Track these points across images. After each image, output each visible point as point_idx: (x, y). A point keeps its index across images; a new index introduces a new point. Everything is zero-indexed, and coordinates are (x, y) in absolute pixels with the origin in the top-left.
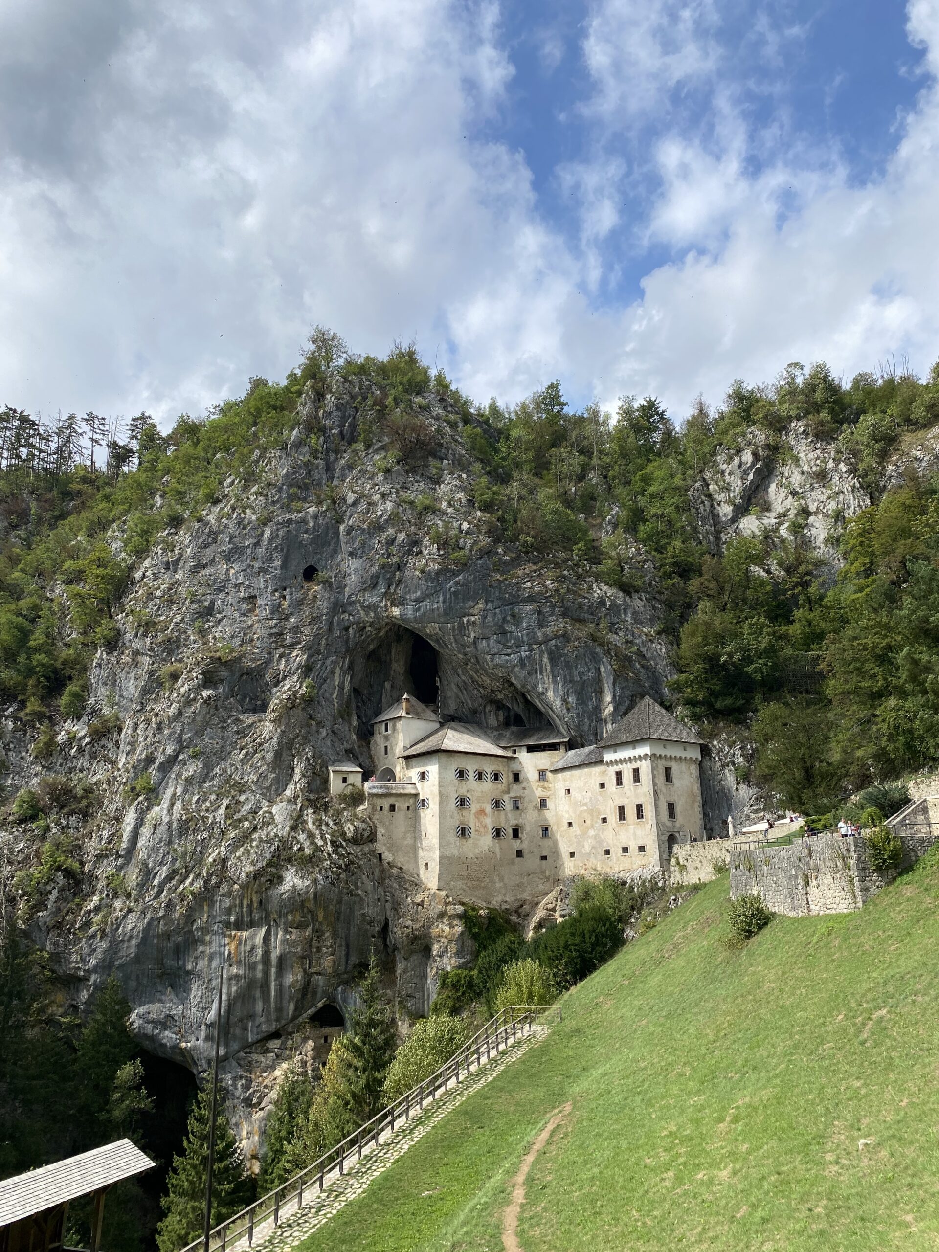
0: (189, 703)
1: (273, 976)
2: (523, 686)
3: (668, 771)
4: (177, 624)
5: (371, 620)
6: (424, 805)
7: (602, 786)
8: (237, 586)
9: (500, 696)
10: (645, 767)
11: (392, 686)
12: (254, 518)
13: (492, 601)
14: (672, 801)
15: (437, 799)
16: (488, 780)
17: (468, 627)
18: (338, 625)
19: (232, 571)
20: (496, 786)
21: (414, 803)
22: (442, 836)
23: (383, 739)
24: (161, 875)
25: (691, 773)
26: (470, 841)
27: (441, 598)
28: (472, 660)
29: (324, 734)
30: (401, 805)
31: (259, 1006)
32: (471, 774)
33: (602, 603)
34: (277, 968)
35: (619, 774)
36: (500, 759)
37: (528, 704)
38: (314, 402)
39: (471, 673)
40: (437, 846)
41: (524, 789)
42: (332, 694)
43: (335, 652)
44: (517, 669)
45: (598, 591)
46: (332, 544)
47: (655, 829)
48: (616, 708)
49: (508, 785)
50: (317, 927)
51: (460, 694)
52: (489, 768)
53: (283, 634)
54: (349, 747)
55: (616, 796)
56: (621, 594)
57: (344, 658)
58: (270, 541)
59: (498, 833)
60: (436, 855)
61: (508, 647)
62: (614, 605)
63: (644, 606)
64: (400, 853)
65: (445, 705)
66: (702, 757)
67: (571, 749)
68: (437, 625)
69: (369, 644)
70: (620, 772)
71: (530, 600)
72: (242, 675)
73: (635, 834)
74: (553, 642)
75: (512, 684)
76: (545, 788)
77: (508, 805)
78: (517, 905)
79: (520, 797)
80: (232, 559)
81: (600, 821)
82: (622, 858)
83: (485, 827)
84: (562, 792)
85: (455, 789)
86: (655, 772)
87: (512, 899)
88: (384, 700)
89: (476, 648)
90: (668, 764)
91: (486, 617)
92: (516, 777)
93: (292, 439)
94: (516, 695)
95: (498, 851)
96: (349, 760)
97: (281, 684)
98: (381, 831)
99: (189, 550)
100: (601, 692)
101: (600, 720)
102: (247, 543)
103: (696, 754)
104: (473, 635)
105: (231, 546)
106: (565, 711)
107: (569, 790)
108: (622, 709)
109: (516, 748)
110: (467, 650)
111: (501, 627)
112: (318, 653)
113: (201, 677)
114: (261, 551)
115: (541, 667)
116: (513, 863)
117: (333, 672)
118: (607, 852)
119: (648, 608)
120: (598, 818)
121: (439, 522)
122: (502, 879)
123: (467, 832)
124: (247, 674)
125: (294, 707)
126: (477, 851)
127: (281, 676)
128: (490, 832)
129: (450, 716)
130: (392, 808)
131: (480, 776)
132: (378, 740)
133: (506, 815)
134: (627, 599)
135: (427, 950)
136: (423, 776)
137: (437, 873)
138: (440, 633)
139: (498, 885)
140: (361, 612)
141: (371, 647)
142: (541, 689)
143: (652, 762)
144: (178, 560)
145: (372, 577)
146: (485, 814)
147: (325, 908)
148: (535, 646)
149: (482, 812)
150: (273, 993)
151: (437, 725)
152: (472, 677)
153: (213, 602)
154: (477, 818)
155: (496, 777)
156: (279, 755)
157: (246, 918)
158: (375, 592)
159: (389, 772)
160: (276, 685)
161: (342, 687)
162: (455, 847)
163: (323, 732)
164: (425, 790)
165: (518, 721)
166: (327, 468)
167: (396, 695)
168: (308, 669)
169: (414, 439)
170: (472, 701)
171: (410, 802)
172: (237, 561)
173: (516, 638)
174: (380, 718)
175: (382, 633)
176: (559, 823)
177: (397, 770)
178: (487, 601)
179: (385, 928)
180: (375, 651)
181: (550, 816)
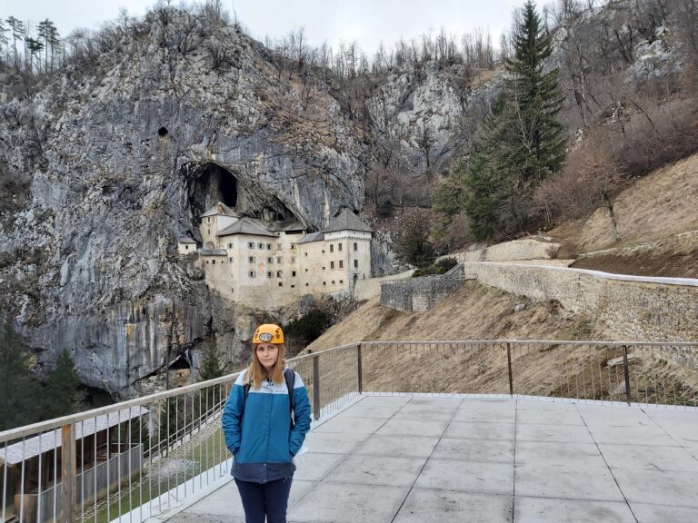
0: (95, 203)
1: (151, 347)
2: (284, 200)
3: (355, 244)
4: (85, 158)
5: (199, 161)
6: (231, 261)
7: (323, 251)
8: (119, 137)
9: (271, 205)
10: (345, 243)
11: (211, 198)
12: (128, 97)
13: (268, 154)
14: (357, 259)
15: (238, 258)
16: (265, 248)
17: (254, 167)
18: (180, 163)
19: (116, 128)
20: (269, 250)
21: (226, 260)
22: (240, 276)
23: (207, 226)
24: (86, 296)
25: (366, 246)
26: (255, 278)
27: (239, 150)
28: (256, 185)
30: (218, 260)
31: (145, 360)
32: (256, 246)
33: (326, 157)
34: (154, 341)
35: (332, 246)
36: (271, 238)
37: (286, 209)
38: (161, 28)
39: (256, 191)
40: (238, 281)
41: (283, 252)
42: (178, 201)
43: (179, 178)
44: (281, 191)
45: (324, 151)
46: (175, 115)
47: (348, 272)
48: (331, 213)
49: (275, 251)
50: (174, 321)
51: (249, 202)
52: (265, 242)
53: (148, 166)
54: (188, 230)
55: (331, 257)
56: (336, 153)
58: (139, 111)
59: (269, 274)
60: (238, 285)
61: (276, 179)
62: (332, 159)
63: (348, 160)
64: (218, 284)
65: (240, 208)
66: (372, 238)
67: (308, 233)
68: (237, 165)
69: (198, 174)
72: (125, 189)
73: (338, 275)
74: (300, 177)
75: (278, 199)
76: (294, 253)
77: (275, 261)
78: (279, 309)
79: (282, 257)
80: (116, 121)
81: (322, 269)
82: (332, 286)
83: (263, 272)
84: (303, 254)
85: (247, 252)
86: (349, 246)
87: (276, 306)
88: (206, 205)
89: (259, 179)
90: (356, 242)
91: (264, 162)
92: (279, 245)
94: (280, 204)
95: (269, 283)
96: (189, 237)
97: (149, 195)
98: (208, 274)
99: (88, 114)
100: (324, 204)
101: (323, 219)
102: (124, 112)
103: (369, 236)
104: (257, 172)
105: (114, 113)
106: (305, 214)
107: (307, 254)
108: (334, 214)
109: (280, 233)
110: (254, 179)
111: (272, 168)
113: (101, 189)
114: (133, 117)
115: (294, 190)
116: (277, 289)
118: (324, 283)
119: (350, 161)
120: (320, 267)
121: (238, 107)
122: (271, 297)
123: (253, 274)
124: (128, 188)
125: (156, 207)
126: (258, 284)
127: (148, 190)
128: (266, 274)
129: (243, 214)
130: (214, 262)
131: (261, 246)
132: (204, 227)
133: (274, 265)
134: (339, 155)
135: (233, 330)
137: (238, 293)
138: (238, 169)
139: (269, 300)
140: (193, 156)
142: (293, 203)
143: (348, 240)
144: (81, 120)
145: (199, 136)
146: (263, 266)
147: (179, 312)
148: (290, 179)
149: (262, 264)
150: (152, 353)
151: (237, 219)
152: (256, 194)
153: (105, 146)
154: (259, 267)
155: (269, 247)
156: (149, 233)
157: (136, 317)
158: (201, 145)
159: (210, 243)
160: (145, 195)
161: (183, 198)
162: (247, 281)
163: (174, 222)
164: (231, 253)
165: (280, 217)
166: (171, 69)
167: (213, 202)
168: (164, 187)
169: (222, 55)
170: (256, 206)
171: (224, 259)
172: (119, 122)
173: (281, 174)
174: (205, 214)
175: (205, 168)
176: (301, 271)
177: (215, 242)
178: (265, 154)
179: (211, 321)
180: (201, 177)
181: (297, 267)
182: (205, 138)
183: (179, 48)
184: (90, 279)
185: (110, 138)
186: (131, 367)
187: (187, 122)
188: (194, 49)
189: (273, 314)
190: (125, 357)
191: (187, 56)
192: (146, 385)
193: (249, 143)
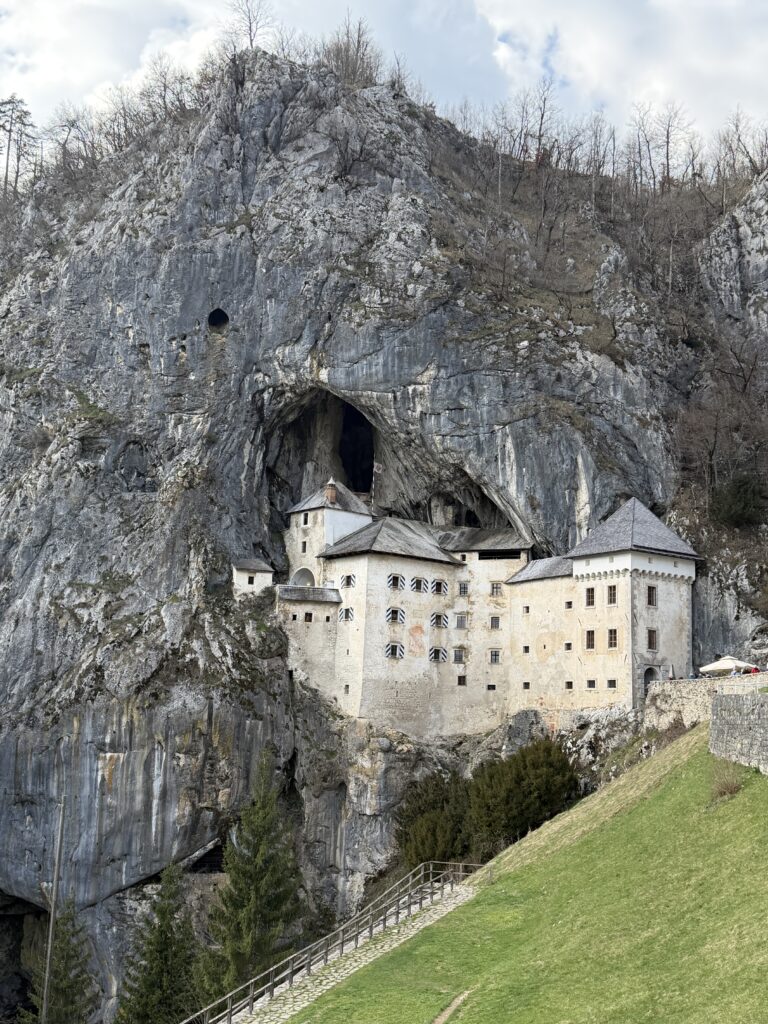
0: (61, 473)
1: (154, 811)
2: (479, 477)
3: (651, 590)
4: (49, 375)
5: (291, 383)
6: (347, 616)
7: (569, 604)
8: (123, 330)
9: (450, 488)
10: (623, 585)
11: (316, 469)
12: (148, 243)
13: (446, 367)
14: (654, 627)
15: (364, 610)
16: (430, 590)
17: (413, 398)
18: (250, 388)
19: (119, 311)
20: (437, 596)
21: (336, 613)
22: (366, 655)
23: (301, 533)
24: (22, 683)
25: (681, 596)
26: (401, 662)
27: (381, 360)
28: (417, 441)
29: (228, 522)
30: (320, 613)
31: (136, 846)
32: (408, 582)
33: (587, 376)
34: (160, 799)
35: (591, 592)
36: (444, 566)
37: (485, 501)
38: (230, 93)
39: (415, 456)
40: (361, 666)
41: (472, 603)
42: (239, 475)
43: (246, 421)
44: (472, 455)
45: (583, 361)
46: (246, 282)
47: (629, 660)
48: (594, 511)
49: (453, 598)
50: (210, 754)
51: (400, 483)
52: (430, 574)
53: (180, 395)
54: (258, 540)
55: (587, 618)
56: (612, 365)
57: (256, 430)
58: (169, 274)
59: (436, 654)
60: (360, 677)
61: (461, 427)
62: (600, 380)
63: (641, 383)
64: (315, 671)
65: (381, 495)
66: (697, 576)
67: (534, 558)
68: (375, 394)
69: (288, 414)
70: (593, 589)
71: (494, 367)
72: (128, 444)
73: (604, 665)
74: (521, 423)
75: (466, 474)
76: (498, 604)
77: (452, 622)
78: (455, 742)
79: (468, 613)
80: (119, 296)
81: (564, 647)
82: (588, 694)
83: (421, 647)
84: (521, 610)
85: (385, 598)
86: (636, 592)
87: (450, 734)
88: (304, 485)
89: (423, 426)
90: (653, 583)
91: (437, 387)
92: (463, 589)
93: (200, 141)
94: (470, 488)
95: (435, 676)
96: (258, 557)
97: (177, 458)
98: (293, 643)
99: (65, 281)
100: (576, 489)
101: (572, 524)
102: (138, 276)
103: (688, 571)
104: (419, 409)
105: (118, 278)
106: (529, 511)
107: (528, 608)
108: (602, 511)
109: (467, 554)
110: (411, 427)
111: (455, 400)
112: (224, 421)
113: (77, 443)
114: (156, 287)
115: (503, 454)
116: (453, 691)
117: (241, 447)
118: (569, 685)
119: (645, 385)
120: (561, 644)
121: (385, 261)
122: (438, 710)
123: (398, 651)
124: (135, 443)
125: (191, 487)
126: (409, 675)
127: (176, 448)
128: (427, 653)
129: (386, 509)
130: (308, 617)
131: (418, 585)
132: (295, 536)
133: (448, 633)
134: (620, 371)
135: (342, 786)
136: (348, 580)
137: (359, 697)
138: (377, 403)
139: (433, 717)
140: (280, 372)
141: (291, 418)
142: (501, 482)
143: (633, 579)
144: (50, 294)
145: (294, 328)
146: (422, 632)
147: (222, 732)
148: (496, 427)
149: (418, 628)
150: (154, 830)
151: (369, 520)
152: (416, 463)
153: (94, 349)
154: (411, 635)
155: (439, 587)
156: (171, 545)
157: (125, 740)
158: (297, 348)
159: (306, 574)
160: (170, 459)
161: (252, 466)
162: (383, 669)
163: (227, 521)
164: (350, 598)
165: (471, 519)
166: (245, 182)
167: (319, 479)
168: (210, 441)
169: (358, 148)
170: (414, 490)
171: (330, 611)
172: (126, 297)
173: (474, 416)
174: (299, 507)
175: (305, 401)
176: (512, 647)
177: (316, 572)
178: (439, 368)
179: (292, 762)
180: (295, 422)
181: (502, 638)
182: (306, 333)
183: (264, 136)
184: (34, 642)
185: (105, 334)
186: (106, 858)
187: (270, 297)
188: (298, 137)
189: (442, 752)
190: (94, 831)
191: (282, 153)
192: (134, 904)
193: (404, 341)
